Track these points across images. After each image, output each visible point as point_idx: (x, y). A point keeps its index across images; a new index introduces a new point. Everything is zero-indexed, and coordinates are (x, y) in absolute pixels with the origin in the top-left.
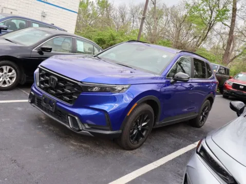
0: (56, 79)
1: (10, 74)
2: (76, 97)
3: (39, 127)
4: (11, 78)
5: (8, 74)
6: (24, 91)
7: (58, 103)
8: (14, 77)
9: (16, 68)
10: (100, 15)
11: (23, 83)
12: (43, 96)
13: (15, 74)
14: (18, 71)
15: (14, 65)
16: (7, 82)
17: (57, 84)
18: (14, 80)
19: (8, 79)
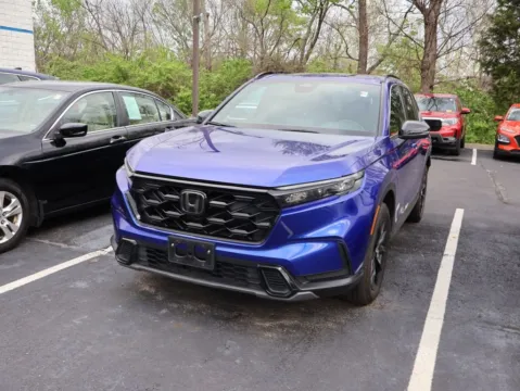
0: (204, 196)
1: (8, 209)
2: (268, 224)
3: (164, 311)
4: (11, 219)
5: (4, 210)
6: (47, 242)
7: (218, 248)
8: (17, 215)
9: (19, 191)
10: (65, 29)
11: (39, 224)
12: (172, 240)
13: (19, 206)
14: (24, 197)
15: (14, 187)
16: (6, 231)
17: (207, 205)
18: (19, 222)
19: (7, 222)
